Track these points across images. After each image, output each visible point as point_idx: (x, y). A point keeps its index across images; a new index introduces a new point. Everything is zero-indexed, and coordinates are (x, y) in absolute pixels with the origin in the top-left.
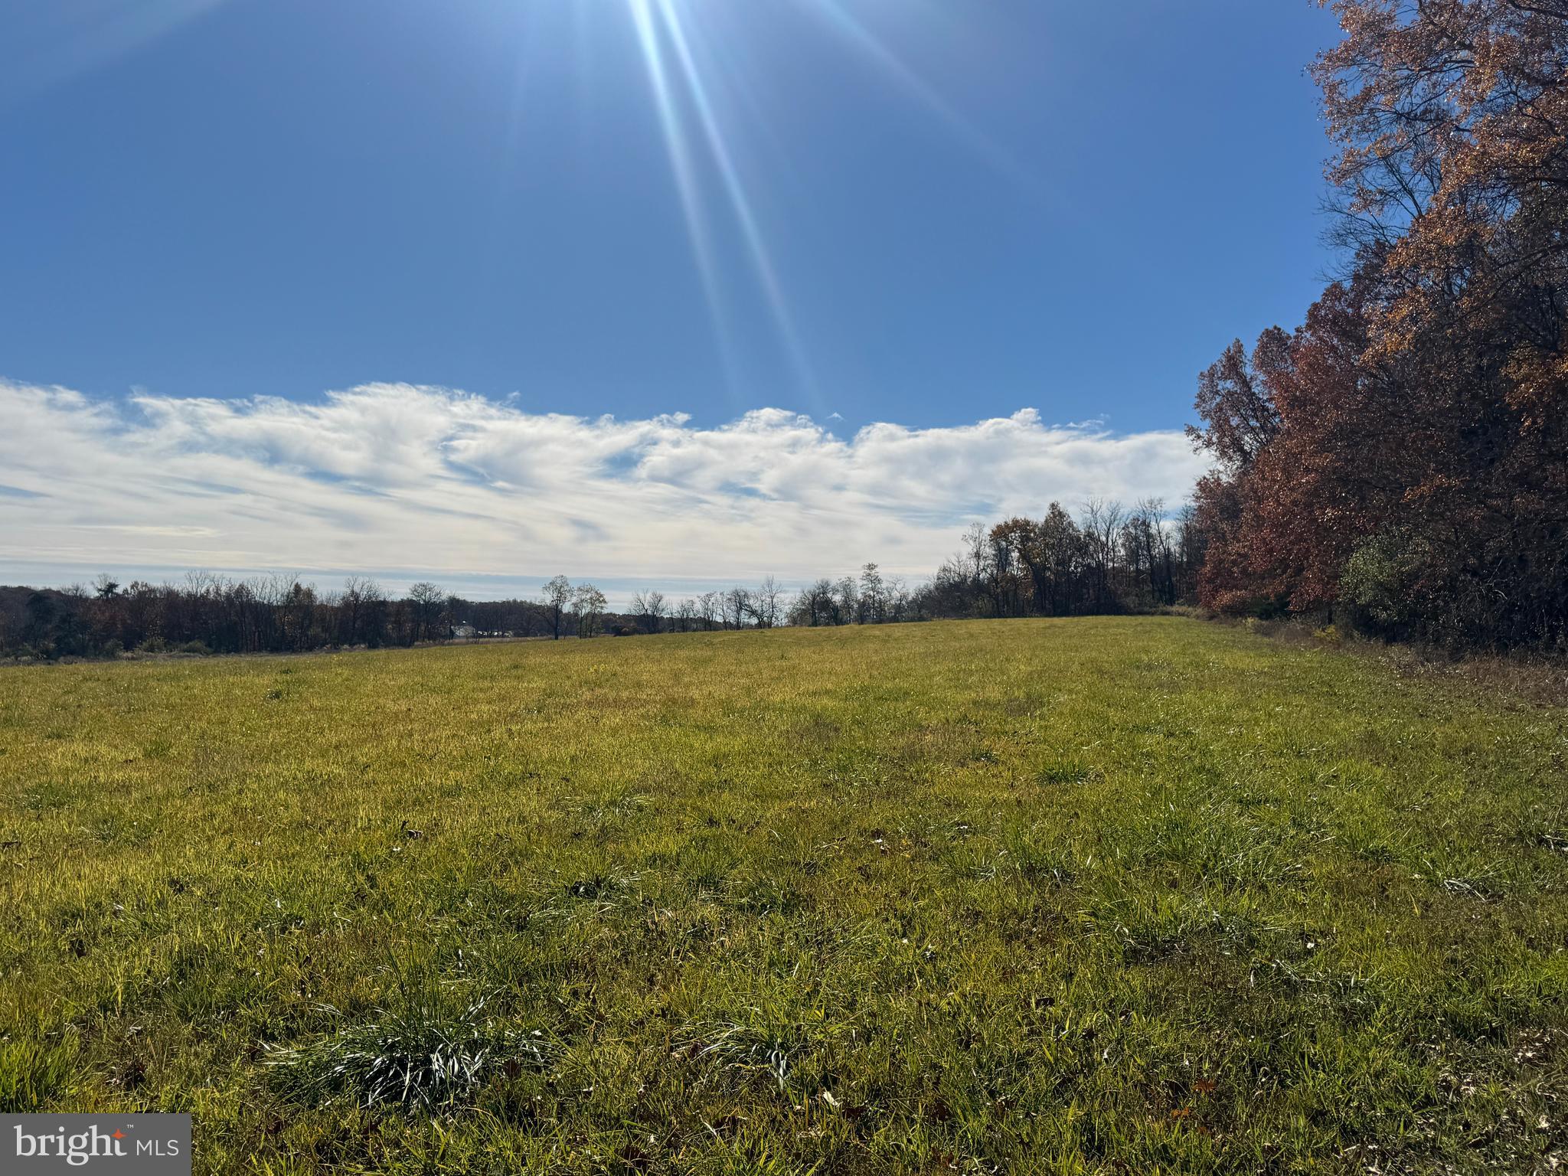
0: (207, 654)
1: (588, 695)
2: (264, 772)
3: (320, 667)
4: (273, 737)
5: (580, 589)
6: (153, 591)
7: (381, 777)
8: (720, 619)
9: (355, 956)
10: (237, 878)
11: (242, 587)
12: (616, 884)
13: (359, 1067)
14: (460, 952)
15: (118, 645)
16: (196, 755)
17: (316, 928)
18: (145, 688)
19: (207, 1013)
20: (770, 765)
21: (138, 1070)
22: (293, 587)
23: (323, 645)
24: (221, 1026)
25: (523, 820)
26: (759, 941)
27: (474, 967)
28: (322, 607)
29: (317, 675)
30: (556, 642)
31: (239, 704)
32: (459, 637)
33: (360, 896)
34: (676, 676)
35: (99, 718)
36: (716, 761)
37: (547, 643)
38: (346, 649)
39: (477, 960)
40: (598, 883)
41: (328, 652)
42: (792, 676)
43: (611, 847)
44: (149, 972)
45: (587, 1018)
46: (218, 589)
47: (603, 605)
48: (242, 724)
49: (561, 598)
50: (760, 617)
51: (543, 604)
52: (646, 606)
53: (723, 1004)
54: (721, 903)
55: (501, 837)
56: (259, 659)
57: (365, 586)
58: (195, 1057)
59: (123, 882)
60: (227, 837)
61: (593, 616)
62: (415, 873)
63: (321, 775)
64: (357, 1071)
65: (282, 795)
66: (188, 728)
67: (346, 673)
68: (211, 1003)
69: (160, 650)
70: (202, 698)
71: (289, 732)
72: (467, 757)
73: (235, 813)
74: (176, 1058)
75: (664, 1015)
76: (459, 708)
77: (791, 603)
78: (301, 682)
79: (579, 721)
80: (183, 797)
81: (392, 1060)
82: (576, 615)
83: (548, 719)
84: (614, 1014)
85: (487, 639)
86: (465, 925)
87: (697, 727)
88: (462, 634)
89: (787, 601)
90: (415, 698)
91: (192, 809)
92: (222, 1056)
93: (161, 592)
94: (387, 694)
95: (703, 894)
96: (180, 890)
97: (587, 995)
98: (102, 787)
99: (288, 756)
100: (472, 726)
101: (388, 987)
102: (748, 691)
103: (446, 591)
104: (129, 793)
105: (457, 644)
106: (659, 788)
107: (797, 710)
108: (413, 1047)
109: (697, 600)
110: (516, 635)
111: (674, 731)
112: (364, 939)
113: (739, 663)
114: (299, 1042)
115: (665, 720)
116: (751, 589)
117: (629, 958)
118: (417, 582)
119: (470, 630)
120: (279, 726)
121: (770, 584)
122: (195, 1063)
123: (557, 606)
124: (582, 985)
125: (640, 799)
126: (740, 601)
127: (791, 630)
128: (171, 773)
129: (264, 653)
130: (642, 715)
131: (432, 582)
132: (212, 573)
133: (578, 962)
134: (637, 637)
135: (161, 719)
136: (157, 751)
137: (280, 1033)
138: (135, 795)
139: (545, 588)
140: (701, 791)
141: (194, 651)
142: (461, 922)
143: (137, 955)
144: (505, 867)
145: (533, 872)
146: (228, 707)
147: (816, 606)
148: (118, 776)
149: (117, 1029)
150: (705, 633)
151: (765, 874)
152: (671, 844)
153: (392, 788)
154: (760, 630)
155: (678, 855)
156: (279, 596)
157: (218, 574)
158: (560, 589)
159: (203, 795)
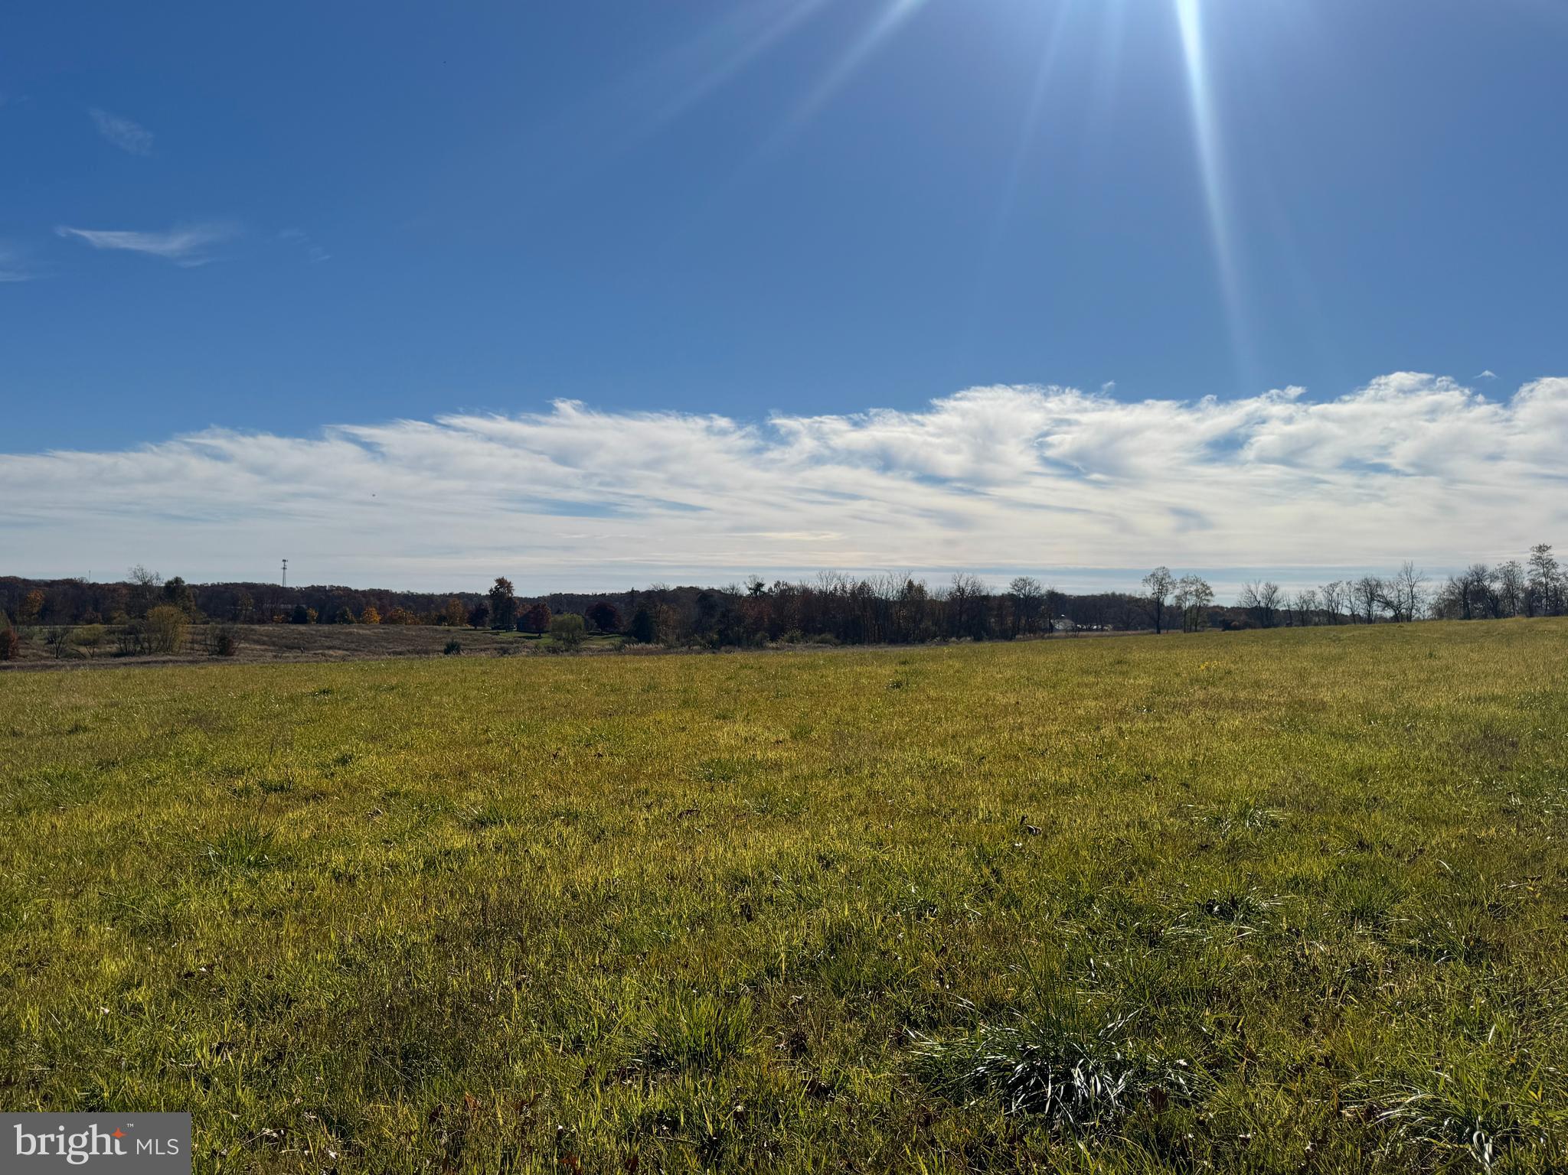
0: (836, 645)
1: (1200, 695)
2: (892, 758)
3: (934, 659)
4: (897, 724)
5: (1183, 581)
6: (791, 589)
7: (997, 769)
8: (1346, 612)
9: (988, 951)
10: (875, 860)
11: (864, 583)
12: (1255, 907)
13: (1001, 1070)
14: (1092, 961)
15: (765, 637)
16: (833, 740)
17: (948, 917)
18: (789, 676)
19: (856, 991)
20: (1430, 783)
21: (801, 1039)
22: (906, 583)
23: (934, 637)
24: (869, 1005)
25: (1143, 826)
26: (1438, 993)
27: (1108, 978)
28: (932, 600)
29: (931, 666)
30: (1158, 637)
31: (867, 693)
32: (1058, 630)
33: (987, 889)
34: (1302, 676)
35: (754, 702)
36: (1361, 774)
37: (1149, 638)
38: (954, 642)
39: (1108, 971)
40: (1234, 903)
41: (939, 644)
42: (1447, 679)
43: (1246, 865)
44: (805, 943)
45: (1237, 1054)
46: (844, 586)
47: (1209, 597)
48: (870, 711)
49: (1162, 589)
50: (1397, 608)
51: (1143, 597)
52: (1259, 598)
53: (1400, 1062)
54: (1384, 942)
55: (1122, 843)
56: (880, 650)
57: (970, 582)
58: (849, 1032)
59: (780, 854)
60: (864, 818)
61: (1198, 610)
62: (1039, 871)
63: (942, 764)
64: (998, 1074)
65: (908, 781)
66: (825, 713)
67: (957, 665)
68: (860, 981)
69: (799, 642)
70: (835, 686)
71: (910, 721)
72: (1079, 755)
73: (869, 796)
74: (833, 1031)
75: (1328, 1065)
76: (1066, 703)
77: (1436, 593)
78: (917, 673)
79: (1194, 722)
80: (825, 777)
81: (1033, 1068)
82: (1180, 607)
83: (1160, 719)
84: (1268, 1054)
85: (1085, 633)
86: (1094, 933)
87: (1333, 734)
88: (1061, 627)
89: (1431, 590)
90: (1022, 692)
91: (832, 790)
92: (870, 1038)
93: (798, 591)
94: (995, 687)
95: (1360, 929)
96: (827, 866)
97: (1234, 1027)
98: (759, 764)
99: (912, 744)
100: (1080, 722)
101: (1022, 988)
102: (1393, 695)
103: (1045, 585)
104: (781, 771)
105: (1056, 638)
106: (1295, 802)
107: (1454, 719)
108: (1052, 1057)
109: (1318, 591)
110: (1116, 628)
111: (1306, 738)
112: (996, 936)
113: (1377, 662)
114: (941, 1034)
115: (1293, 727)
116: (1385, 578)
117: (1278, 992)
118: (1017, 577)
119: (1069, 623)
120: (902, 715)
121: (1408, 571)
122: (849, 1040)
123: (1158, 599)
124: (1227, 1015)
125: (1274, 813)
126: (1371, 591)
127: (1438, 624)
128: (814, 754)
129: (882, 645)
130: (1265, 718)
131: (1031, 577)
132: (838, 572)
133: (1220, 989)
134: (1249, 631)
135: (804, 705)
136: (801, 734)
137: (923, 1022)
138: (786, 774)
139: (1146, 581)
140: (1345, 809)
141: (826, 643)
142: (1090, 929)
143: (795, 925)
144: (1130, 876)
145: (1161, 884)
146: (857, 694)
147: (1469, 596)
148: (771, 755)
149: (781, 996)
150: (1329, 627)
151: (1438, 912)
152: (1316, 868)
153: (1008, 782)
154: (1398, 625)
155: (1325, 880)
156: (895, 592)
157: (843, 573)
158: (1161, 581)
159: (841, 776)
